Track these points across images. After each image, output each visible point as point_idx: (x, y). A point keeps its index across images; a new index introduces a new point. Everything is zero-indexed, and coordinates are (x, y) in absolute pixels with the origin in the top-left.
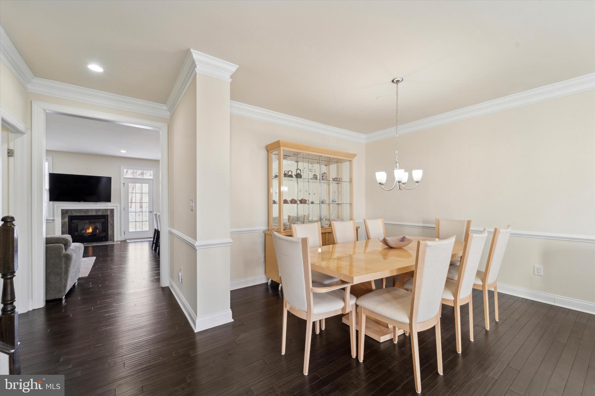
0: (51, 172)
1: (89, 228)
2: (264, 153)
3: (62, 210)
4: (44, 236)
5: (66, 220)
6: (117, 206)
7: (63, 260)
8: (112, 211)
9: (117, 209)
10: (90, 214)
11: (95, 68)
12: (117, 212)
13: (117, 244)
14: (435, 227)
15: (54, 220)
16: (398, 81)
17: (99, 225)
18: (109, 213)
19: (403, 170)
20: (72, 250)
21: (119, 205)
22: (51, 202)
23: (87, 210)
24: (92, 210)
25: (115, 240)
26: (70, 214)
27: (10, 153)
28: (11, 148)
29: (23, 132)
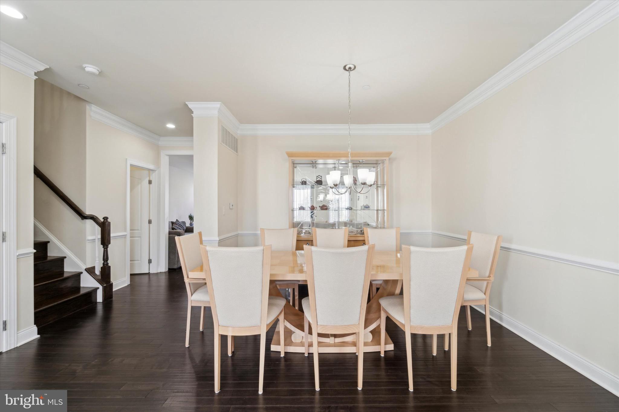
2: (287, 165)
11: (171, 126)
14: (466, 240)
16: (350, 68)
27: (150, 182)
28: (151, 179)
29: (155, 171)
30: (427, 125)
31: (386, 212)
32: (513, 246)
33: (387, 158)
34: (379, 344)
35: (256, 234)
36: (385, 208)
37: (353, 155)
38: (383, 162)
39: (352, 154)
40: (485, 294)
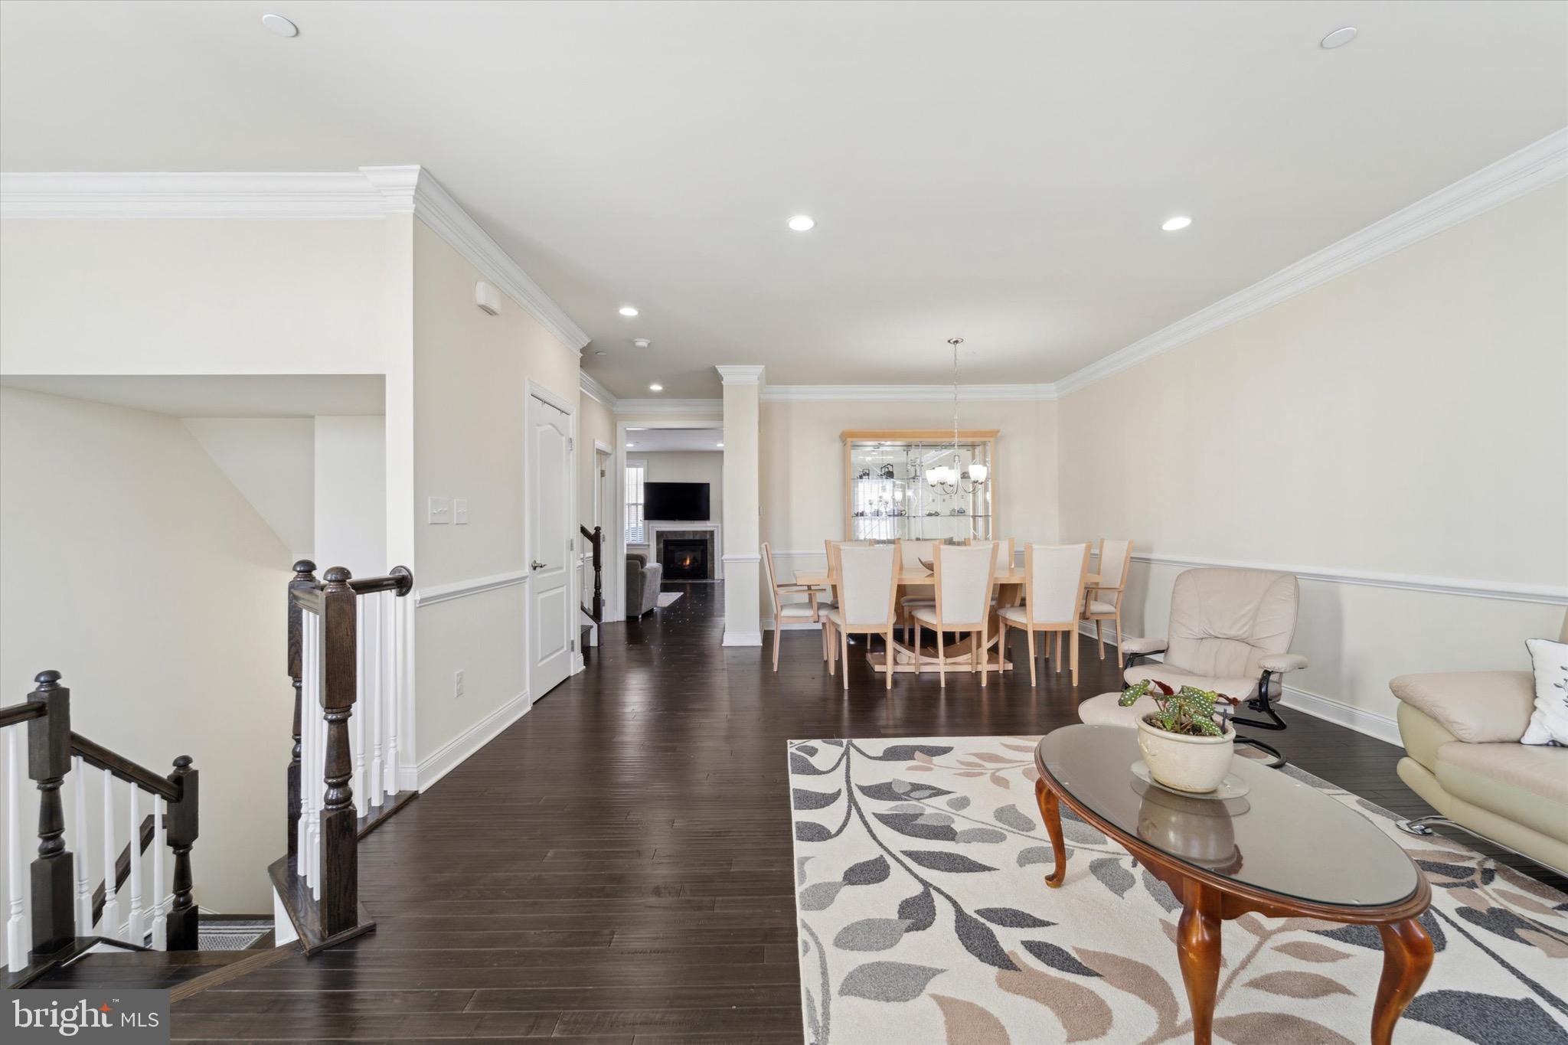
0: (646, 481)
1: (685, 560)
2: (837, 446)
3: (657, 532)
4: (625, 552)
5: (662, 545)
6: (717, 527)
7: (639, 577)
8: (712, 533)
9: (718, 531)
10: (686, 538)
11: (656, 388)
12: (718, 534)
13: (719, 583)
14: (1097, 555)
15: (649, 545)
16: (956, 341)
17: (698, 555)
18: (708, 537)
19: (947, 468)
20: (648, 569)
21: (720, 525)
22: (647, 521)
23: (683, 533)
24: (688, 532)
25: (716, 577)
26: (665, 537)
27: (603, 474)
28: (603, 469)
29: (610, 454)
30: (1052, 386)
31: (990, 519)
32: (1154, 556)
33: (992, 439)
34: (998, 662)
35: (789, 554)
36: (990, 514)
37: (961, 434)
38: (984, 444)
39: (959, 433)
40: (1116, 608)
